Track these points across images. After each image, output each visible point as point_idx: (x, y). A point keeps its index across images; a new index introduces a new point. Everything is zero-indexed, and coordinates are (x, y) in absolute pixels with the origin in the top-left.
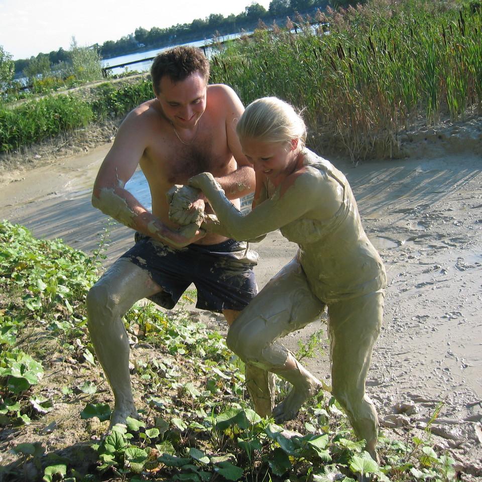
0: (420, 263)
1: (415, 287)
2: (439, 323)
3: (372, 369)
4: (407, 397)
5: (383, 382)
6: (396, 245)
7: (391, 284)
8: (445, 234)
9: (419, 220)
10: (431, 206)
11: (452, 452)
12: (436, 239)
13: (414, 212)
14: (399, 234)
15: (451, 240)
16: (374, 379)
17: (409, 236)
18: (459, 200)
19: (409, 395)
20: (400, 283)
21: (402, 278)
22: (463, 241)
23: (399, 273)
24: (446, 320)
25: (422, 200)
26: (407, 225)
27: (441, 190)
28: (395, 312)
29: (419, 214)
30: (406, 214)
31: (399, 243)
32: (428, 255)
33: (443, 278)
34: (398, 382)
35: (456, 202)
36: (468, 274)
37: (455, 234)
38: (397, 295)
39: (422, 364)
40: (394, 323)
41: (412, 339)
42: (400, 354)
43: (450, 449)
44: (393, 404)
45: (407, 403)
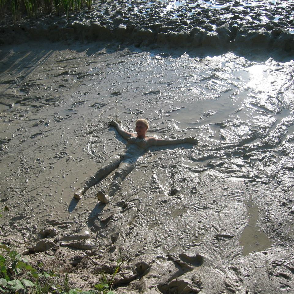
0: (29, 120)
1: (30, 138)
2: (53, 162)
3: (15, 206)
4: (47, 224)
5: (27, 215)
6: (8, 108)
7: (13, 137)
8: (41, 97)
9: (20, 88)
10: (26, 78)
11: (91, 260)
12: (35, 101)
13: (15, 83)
14: (8, 99)
15: (46, 100)
16: (19, 214)
17: (16, 100)
18: (44, 72)
19: (48, 221)
20: (19, 136)
21: (19, 133)
22: (54, 100)
23: (16, 128)
24: (57, 159)
25: (18, 73)
26: (13, 92)
27: (30, 65)
28: (21, 159)
29: (19, 84)
30: (10, 84)
31: (10, 106)
32: (32, 112)
33: (47, 129)
34: (37, 213)
35: (42, 73)
36: (64, 124)
37: (47, 96)
38: (19, 146)
39: (50, 196)
40: (22, 167)
41: (37, 177)
42: (32, 190)
43: (89, 257)
44: (38, 231)
45: (48, 228)
